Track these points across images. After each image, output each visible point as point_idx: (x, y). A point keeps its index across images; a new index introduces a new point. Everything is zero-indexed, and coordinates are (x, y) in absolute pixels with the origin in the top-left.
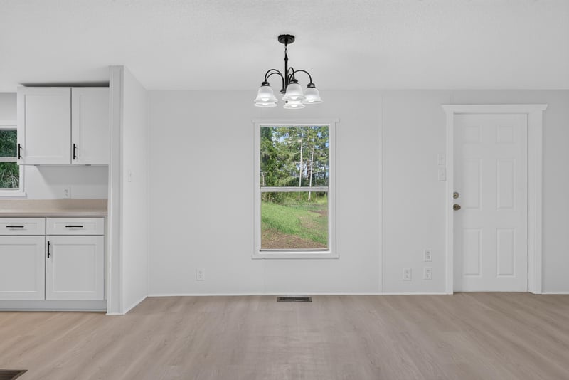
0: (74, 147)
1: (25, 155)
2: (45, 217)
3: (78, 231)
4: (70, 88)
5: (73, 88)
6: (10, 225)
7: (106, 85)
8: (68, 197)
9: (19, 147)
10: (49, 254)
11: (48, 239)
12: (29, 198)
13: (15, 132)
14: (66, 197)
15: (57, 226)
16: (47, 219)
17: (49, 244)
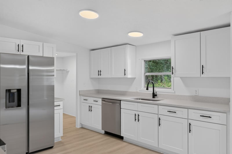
0: (203, 67)
1: (175, 72)
2: (188, 108)
3: (208, 120)
4: (199, 32)
5: (201, 32)
6: (169, 111)
7: (229, 25)
8: (197, 94)
9: (172, 68)
10: (190, 130)
11: (190, 121)
12: (176, 94)
13: (170, 60)
14: (196, 95)
15: (194, 115)
16: (189, 109)
17: (190, 125)
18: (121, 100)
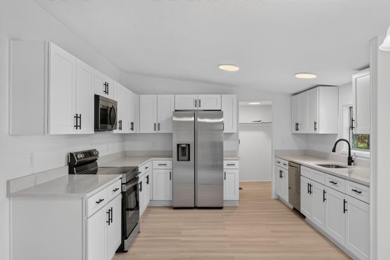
1: (356, 127)
9: (352, 120)
16: (346, 181)
17: (345, 202)
18: (301, 165)
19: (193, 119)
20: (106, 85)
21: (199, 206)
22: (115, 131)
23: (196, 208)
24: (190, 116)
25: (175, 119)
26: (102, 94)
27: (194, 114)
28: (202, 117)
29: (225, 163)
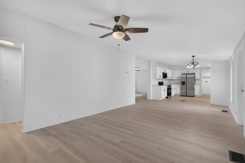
19: (186, 76)
20: (165, 70)
21: (187, 95)
22: (167, 78)
23: (186, 96)
24: (185, 75)
25: (181, 76)
26: (164, 72)
27: (186, 74)
28: (188, 75)
29: (195, 86)
